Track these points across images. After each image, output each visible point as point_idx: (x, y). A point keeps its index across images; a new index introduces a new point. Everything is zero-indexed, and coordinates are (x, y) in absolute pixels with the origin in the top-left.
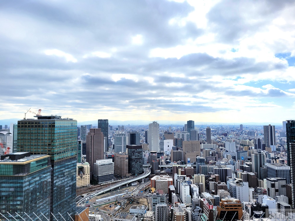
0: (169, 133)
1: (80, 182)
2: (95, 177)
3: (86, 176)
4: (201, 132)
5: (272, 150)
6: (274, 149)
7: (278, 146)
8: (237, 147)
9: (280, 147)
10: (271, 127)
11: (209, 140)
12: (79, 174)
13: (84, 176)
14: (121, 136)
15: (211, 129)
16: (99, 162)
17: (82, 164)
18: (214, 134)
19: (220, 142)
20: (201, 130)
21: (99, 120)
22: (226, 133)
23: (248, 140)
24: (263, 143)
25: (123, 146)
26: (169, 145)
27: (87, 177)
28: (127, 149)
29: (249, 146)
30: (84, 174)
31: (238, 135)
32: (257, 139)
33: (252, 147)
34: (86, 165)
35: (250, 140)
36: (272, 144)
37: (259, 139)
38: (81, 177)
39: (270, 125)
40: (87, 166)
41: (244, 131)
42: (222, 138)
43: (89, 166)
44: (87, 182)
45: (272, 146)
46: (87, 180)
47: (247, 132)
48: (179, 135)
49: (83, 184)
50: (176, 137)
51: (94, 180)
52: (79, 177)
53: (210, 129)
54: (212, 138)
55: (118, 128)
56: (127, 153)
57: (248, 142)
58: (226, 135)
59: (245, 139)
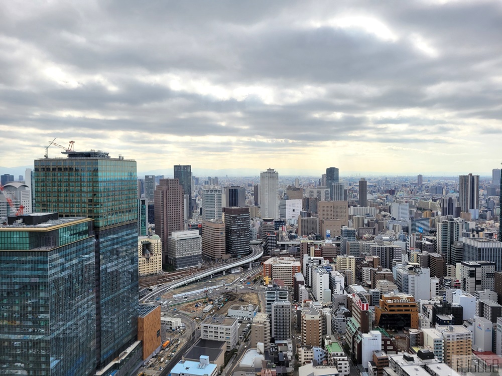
0: (296, 189)
1: (146, 266)
2: (170, 259)
3: (156, 257)
4: (350, 187)
5: (472, 217)
6: (475, 216)
7: (483, 210)
8: (411, 212)
9: (486, 211)
10: (473, 177)
11: (363, 202)
12: (143, 254)
13: (151, 258)
14: (213, 193)
15: (368, 184)
16: (176, 235)
17: (149, 237)
18: (372, 191)
19: (382, 203)
20: (350, 185)
21: (175, 166)
22: (393, 189)
23: (431, 201)
24: (456, 205)
25: (216, 209)
26: (294, 209)
27: (158, 258)
28: (223, 213)
29: (431, 211)
30: (152, 254)
31: (413, 192)
32: (448, 198)
33: (437, 213)
34: (155, 239)
35: (435, 200)
36: (473, 208)
37: (450, 199)
38: (148, 259)
39: (471, 174)
40: (156, 241)
41: (424, 187)
42: (386, 197)
43: (159, 241)
44: (158, 267)
45: (472, 210)
46: (158, 265)
47: (430, 188)
48: (313, 192)
49: (150, 271)
50: (306, 195)
51: (169, 264)
52: (144, 259)
53: (366, 182)
54: (369, 197)
55: (208, 181)
56: (223, 220)
57: (431, 203)
58: (392, 192)
59: (425, 199)
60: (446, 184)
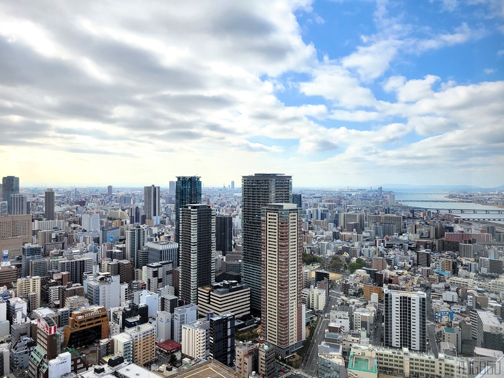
4: (34, 199)
5: (155, 223)
6: (157, 222)
7: (163, 217)
8: (101, 223)
9: (165, 218)
10: (155, 188)
11: (50, 215)
15: (56, 195)
18: (60, 202)
19: (71, 215)
20: (34, 196)
22: (84, 200)
23: (120, 210)
24: (142, 213)
29: (121, 220)
31: (103, 202)
32: (135, 208)
33: (126, 221)
35: (124, 210)
36: (155, 215)
37: (137, 208)
39: (153, 186)
41: (113, 197)
42: (77, 209)
45: (155, 217)
47: (119, 197)
53: (53, 193)
54: (57, 209)
57: (121, 213)
58: (82, 203)
59: (115, 209)
60: (134, 194)
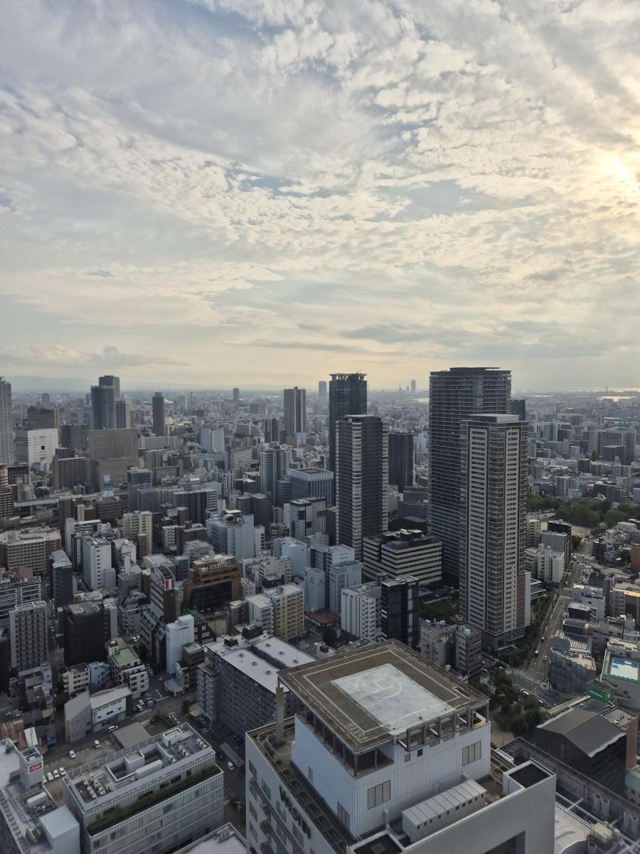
0: (44, 412)
4: (139, 407)
5: (299, 442)
6: (302, 442)
7: (310, 434)
8: (226, 440)
9: (314, 435)
10: (299, 391)
11: (159, 427)
15: (166, 401)
18: (171, 412)
20: (138, 403)
22: (202, 409)
23: (251, 423)
24: (281, 428)
26: (43, 444)
29: (253, 437)
32: (271, 419)
33: (259, 439)
35: (256, 423)
36: (299, 430)
37: (274, 420)
39: (296, 388)
41: (241, 405)
45: (299, 434)
47: (249, 406)
48: (76, 416)
50: (65, 421)
53: (162, 399)
57: (252, 427)
58: (200, 413)
59: (244, 422)
60: (269, 400)
